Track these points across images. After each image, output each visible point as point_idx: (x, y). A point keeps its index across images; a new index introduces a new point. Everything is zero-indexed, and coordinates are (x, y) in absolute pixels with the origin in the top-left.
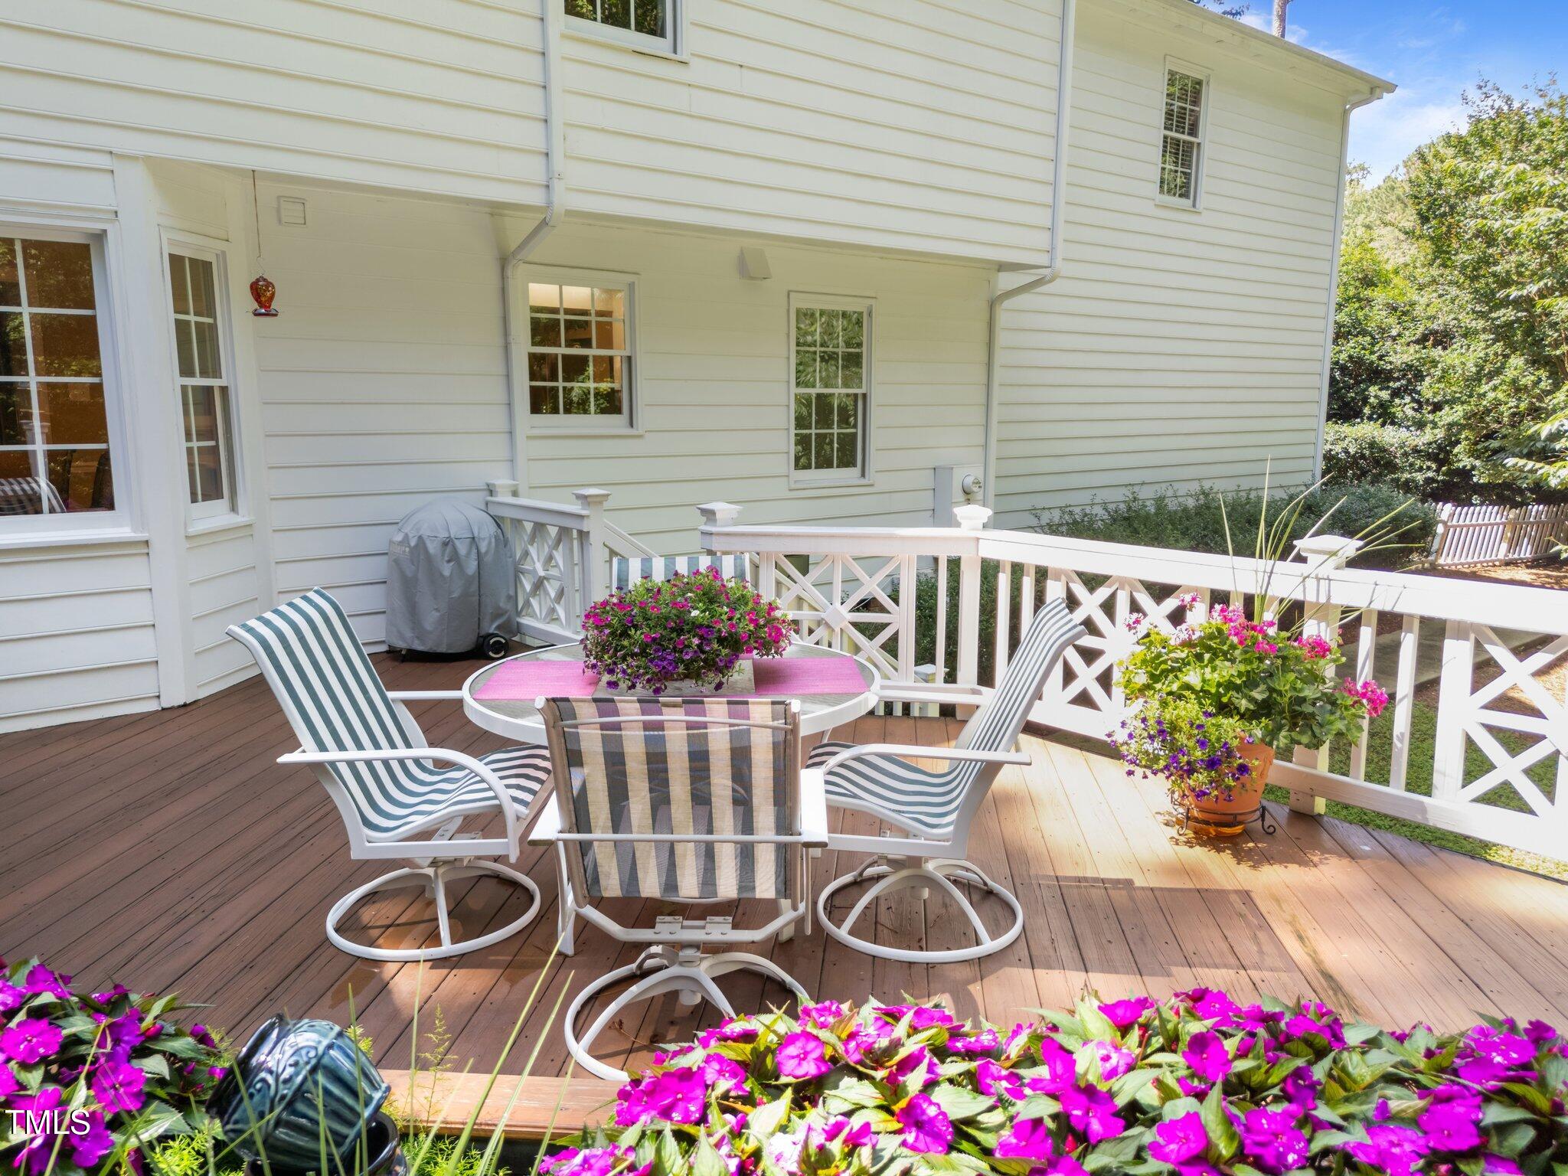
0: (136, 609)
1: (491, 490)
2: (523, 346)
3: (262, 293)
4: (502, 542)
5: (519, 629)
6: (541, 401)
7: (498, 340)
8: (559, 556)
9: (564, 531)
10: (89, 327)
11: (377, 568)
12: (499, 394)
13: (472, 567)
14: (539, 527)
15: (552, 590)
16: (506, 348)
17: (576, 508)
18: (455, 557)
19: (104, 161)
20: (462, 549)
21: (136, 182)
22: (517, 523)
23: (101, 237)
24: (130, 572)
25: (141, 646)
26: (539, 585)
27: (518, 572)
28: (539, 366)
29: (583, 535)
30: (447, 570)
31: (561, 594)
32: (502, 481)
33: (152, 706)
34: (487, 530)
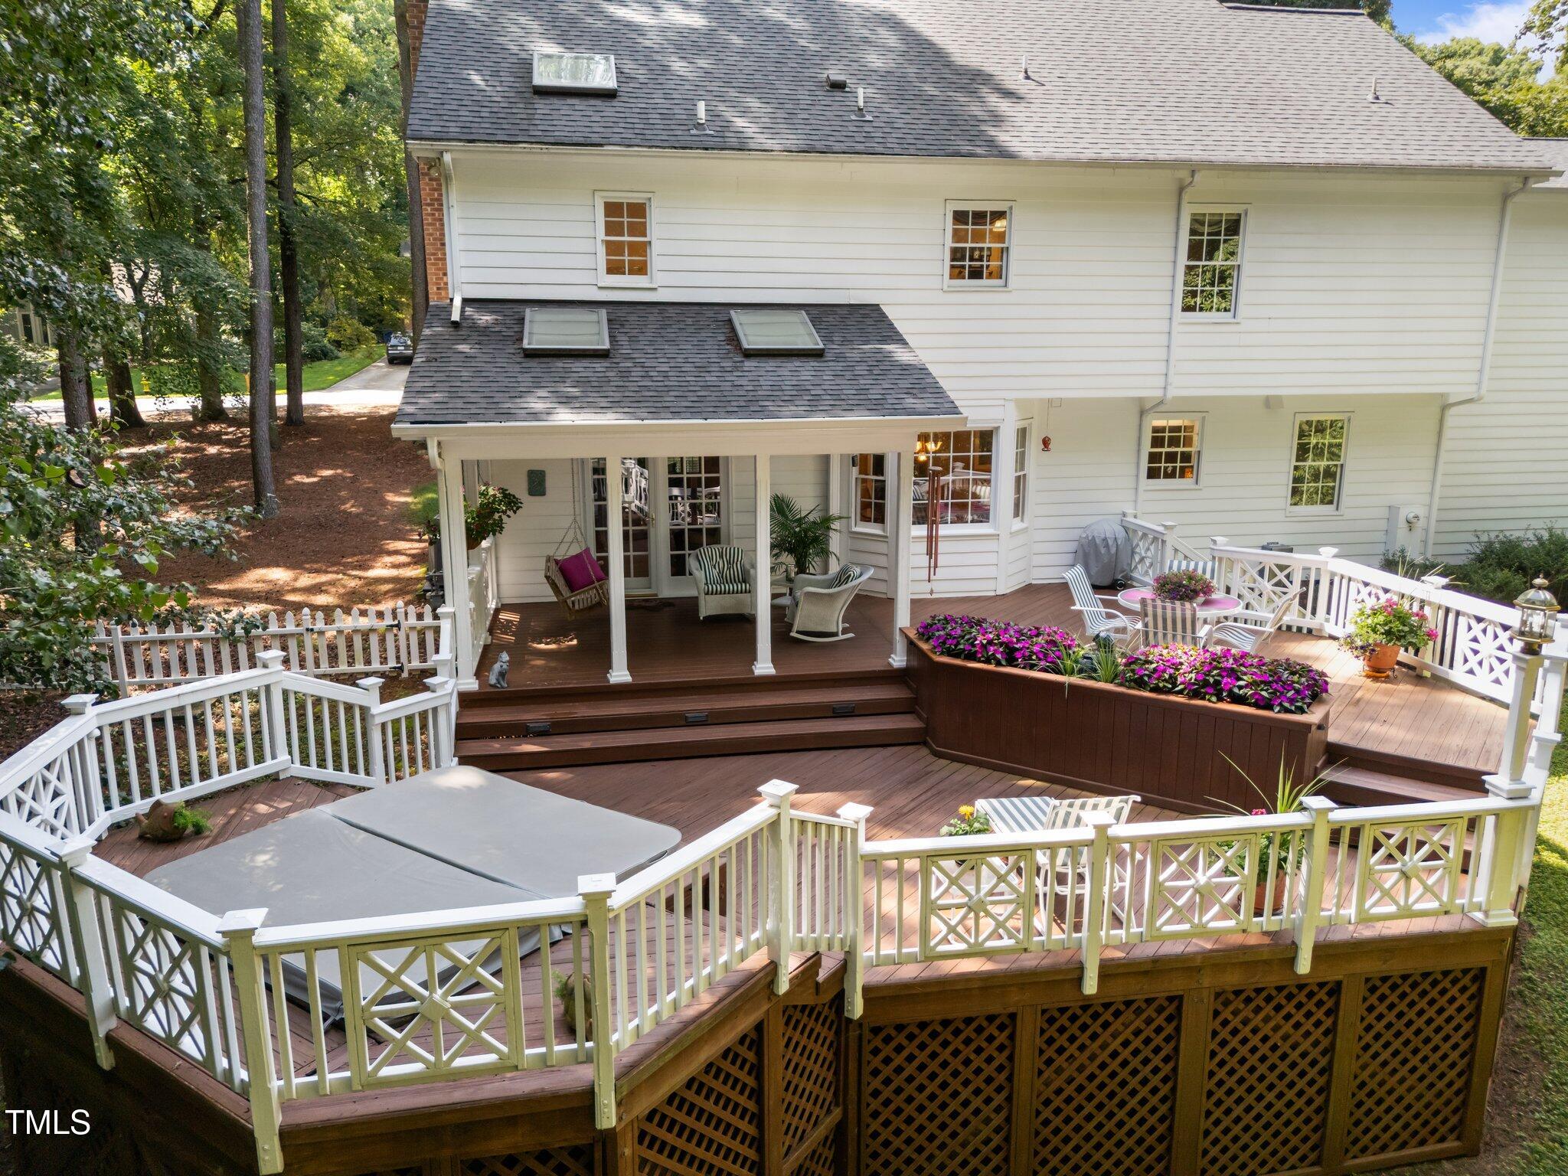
0: (992, 558)
1: (1124, 515)
2: (1147, 448)
3: (1046, 442)
4: (1128, 539)
5: (1131, 578)
6: (1153, 474)
7: (1135, 447)
8: (1152, 548)
9: (1155, 539)
10: (989, 458)
11: (1072, 547)
12: (1132, 470)
13: (1113, 550)
14: (1145, 535)
15: (1148, 562)
16: (1139, 451)
17: (1161, 529)
18: (1107, 546)
19: (1002, 402)
20: (1110, 542)
21: (1011, 408)
22: (1135, 531)
23: (998, 428)
24: (991, 545)
25: (992, 572)
26: (1142, 560)
27: (1133, 553)
28: (1154, 458)
29: (1163, 542)
30: (1103, 550)
31: (1151, 565)
32: (1130, 511)
33: (992, 594)
34: (1121, 534)
